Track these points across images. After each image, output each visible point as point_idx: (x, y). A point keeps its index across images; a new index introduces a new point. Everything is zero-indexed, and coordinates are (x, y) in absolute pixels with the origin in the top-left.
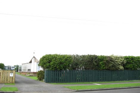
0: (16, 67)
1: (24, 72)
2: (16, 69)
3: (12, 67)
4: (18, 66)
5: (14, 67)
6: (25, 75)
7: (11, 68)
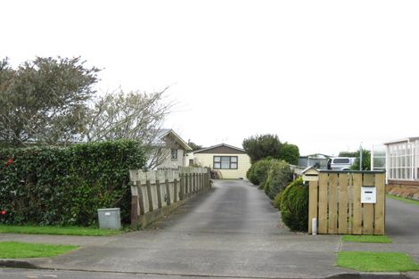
0: (353, 160)
1: (401, 184)
2: (357, 168)
3: (337, 161)
4: (366, 155)
5: (347, 161)
6: (411, 195)
7: (333, 165)
